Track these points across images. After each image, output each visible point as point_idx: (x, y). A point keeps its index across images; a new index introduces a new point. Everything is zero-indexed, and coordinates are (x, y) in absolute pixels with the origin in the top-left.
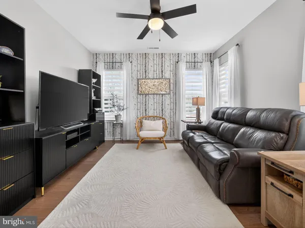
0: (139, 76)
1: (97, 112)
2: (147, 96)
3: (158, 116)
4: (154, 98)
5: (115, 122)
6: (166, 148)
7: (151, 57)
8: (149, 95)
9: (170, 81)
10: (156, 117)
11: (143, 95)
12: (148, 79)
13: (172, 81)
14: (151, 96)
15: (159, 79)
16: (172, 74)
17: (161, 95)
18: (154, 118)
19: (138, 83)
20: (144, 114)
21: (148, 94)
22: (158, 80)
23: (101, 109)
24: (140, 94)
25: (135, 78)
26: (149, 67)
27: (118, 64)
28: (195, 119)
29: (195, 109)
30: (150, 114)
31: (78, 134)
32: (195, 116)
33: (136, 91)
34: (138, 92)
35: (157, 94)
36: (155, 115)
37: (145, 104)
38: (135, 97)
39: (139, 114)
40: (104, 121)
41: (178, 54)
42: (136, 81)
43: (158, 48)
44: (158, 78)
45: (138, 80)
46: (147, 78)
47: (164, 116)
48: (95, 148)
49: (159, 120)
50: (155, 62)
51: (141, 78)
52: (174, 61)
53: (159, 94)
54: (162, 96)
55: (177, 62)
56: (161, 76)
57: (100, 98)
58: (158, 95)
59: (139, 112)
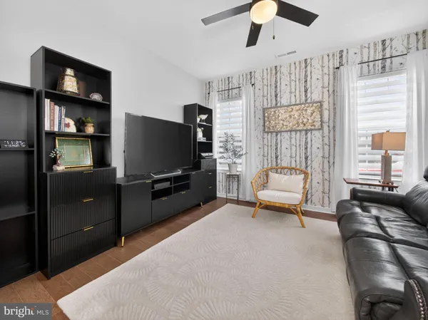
0: (265, 103)
1: (204, 158)
2: (279, 135)
3: (298, 167)
4: (291, 138)
5: (228, 174)
6: (303, 226)
7: (284, 70)
8: (283, 133)
9: (321, 105)
10: (293, 169)
11: (271, 132)
12: (281, 107)
13: (326, 105)
14: (286, 135)
15: (301, 104)
16: (326, 93)
17: (304, 132)
18: (292, 170)
19: (264, 114)
20: (274, 164)
21: (281, 132)
22: (298, 107)
23: (210, 154)
24: (268, 133)
25: (260, 108)
26: (282, 89)
27: (235, 91)
28: (379, 178)
29: (379, 157)
30: (284, 164)
31: (171, 184)
32: (380, 173)
33: (262, 128)
34: (264, 130)
35: (296, 131)
36: (293, 166)
37: (275, 148)
38: (260, 137)
39: (266, 163)
40: (216, 170)
41: (341, 52)
42: (261, 112)
43: (295, 52)
44: (298, 102)
45: (264, 110)
46: (279, 105)
47: (309, 168)
48: (199, 205)
49: (299, 174)
50: (293, 77)
51: (269, 106)
52: (331, 67)
53: (300, 131)
54: (306, 134)
55: (338, 68)
56: (304, 98)
57: (211, 140)
58: (298, 133)
59: (266, 161)
